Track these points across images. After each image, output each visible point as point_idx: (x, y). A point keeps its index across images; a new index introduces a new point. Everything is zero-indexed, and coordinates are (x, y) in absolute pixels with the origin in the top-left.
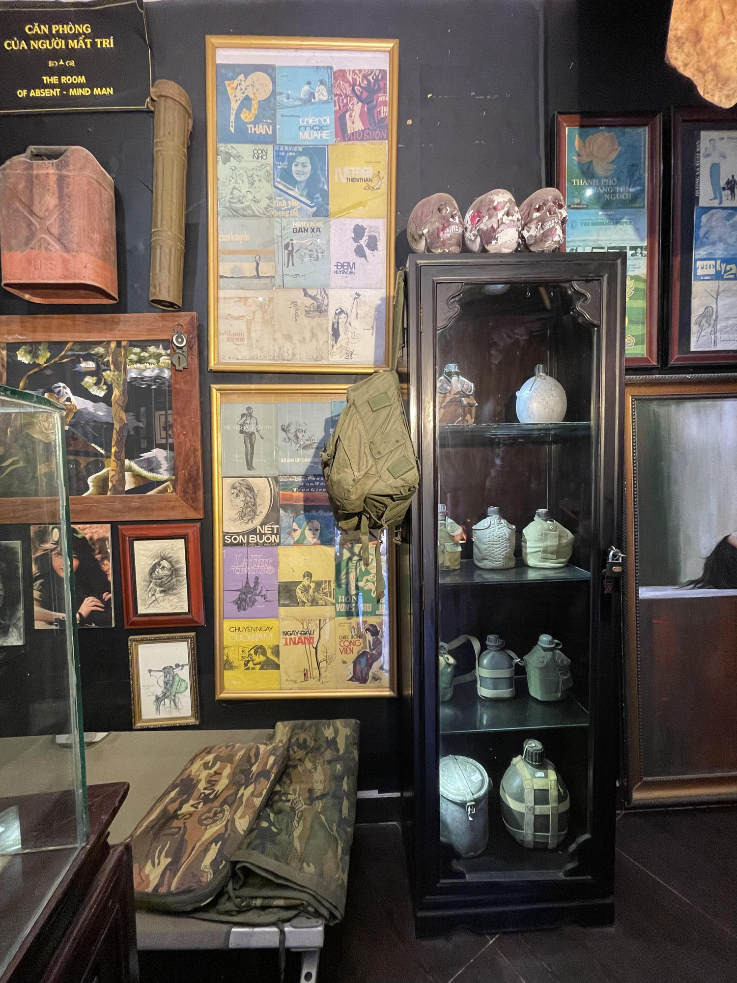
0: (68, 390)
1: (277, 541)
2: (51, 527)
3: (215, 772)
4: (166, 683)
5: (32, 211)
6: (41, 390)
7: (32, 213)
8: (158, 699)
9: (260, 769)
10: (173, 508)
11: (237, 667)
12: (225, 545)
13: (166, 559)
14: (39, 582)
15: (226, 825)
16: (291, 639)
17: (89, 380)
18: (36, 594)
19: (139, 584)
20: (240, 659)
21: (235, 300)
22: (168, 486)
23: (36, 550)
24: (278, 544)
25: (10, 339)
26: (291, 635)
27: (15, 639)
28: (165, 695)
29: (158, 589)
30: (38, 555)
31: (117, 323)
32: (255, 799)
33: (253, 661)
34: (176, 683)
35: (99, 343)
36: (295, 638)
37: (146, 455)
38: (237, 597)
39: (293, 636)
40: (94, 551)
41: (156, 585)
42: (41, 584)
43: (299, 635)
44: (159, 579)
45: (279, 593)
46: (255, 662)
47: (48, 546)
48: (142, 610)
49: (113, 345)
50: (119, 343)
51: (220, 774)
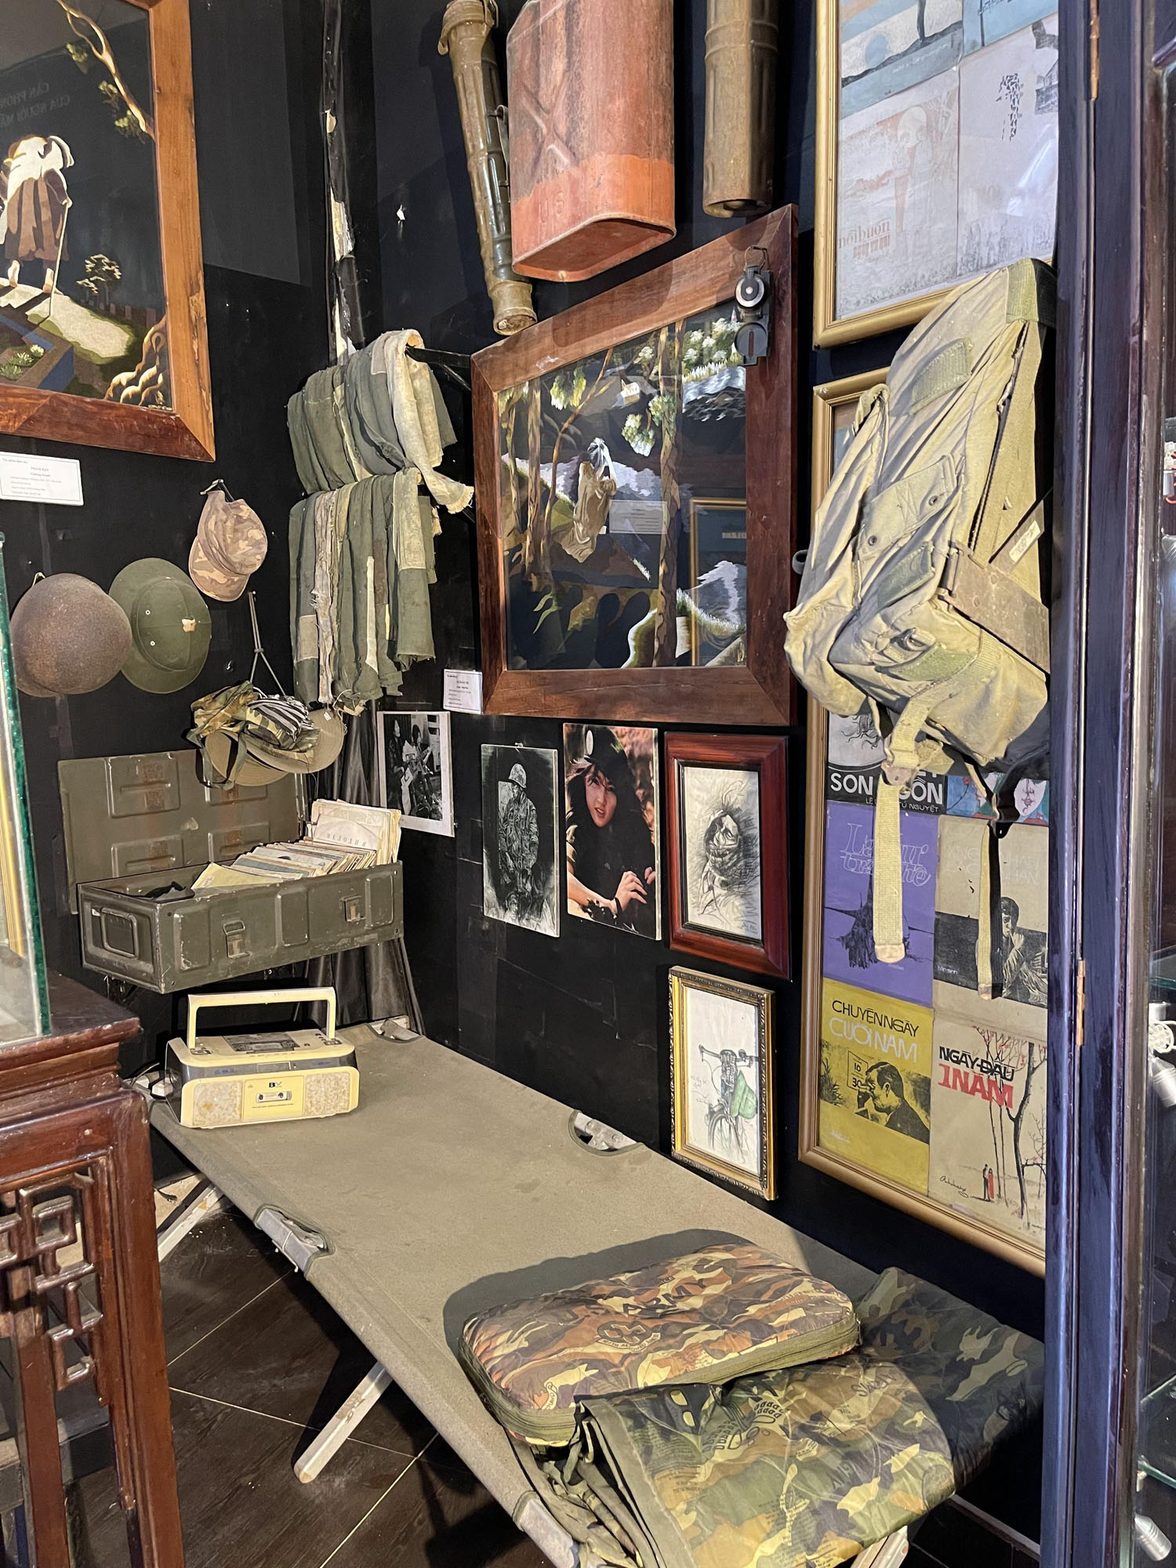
0: (605, 452)
1: (939, 801)
2: (585, 726)
3: (701, 1280)
4: (725, 1087)
5: (538, 102)
6: (576, 459)
7: (538, 107)
8: (712, 1113)
9: (760, 1316)
10: (741, 699)
11: (843, 1102)
12: (828, 794)
13: (732, 816)
14: (572, 828)
15: (626, 1357)
16: (957, 1073)
17: (633, 422)
18: (570, 849)
19: (691, 860)
20: (851, 1084)
21: (872, 133)
22: (738, 648)
23: (570, 767)
24: (942, 810)
25: (541, 368)
26: (958, 1062)
27: (547, 925)
28: (722, 1109)
29: (718, 877)
30: (571, 778)
31: (665, 284)
32: (704, 1354)
33: (875, 1098)
34: (740, 1092)
35: (642, 340)
36: (966, 1074)
37: (708, 577)
38: (849, 930)
39: (962, 1067)
40: (635, 781)
41: (714, 867)
42: (575, 833)
43: (977, 1069)
44: (719, 856)
45: (936, 941)
46: (878, 1103)
47: (582, 763)
48: (694, 917)
49: (663, 337)
50: (671, 327)
51: (703, 1287)
